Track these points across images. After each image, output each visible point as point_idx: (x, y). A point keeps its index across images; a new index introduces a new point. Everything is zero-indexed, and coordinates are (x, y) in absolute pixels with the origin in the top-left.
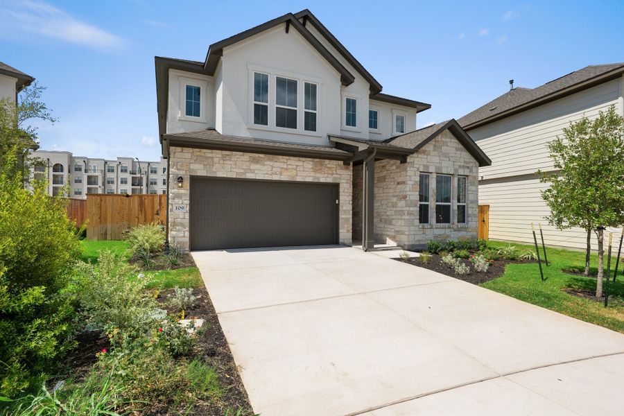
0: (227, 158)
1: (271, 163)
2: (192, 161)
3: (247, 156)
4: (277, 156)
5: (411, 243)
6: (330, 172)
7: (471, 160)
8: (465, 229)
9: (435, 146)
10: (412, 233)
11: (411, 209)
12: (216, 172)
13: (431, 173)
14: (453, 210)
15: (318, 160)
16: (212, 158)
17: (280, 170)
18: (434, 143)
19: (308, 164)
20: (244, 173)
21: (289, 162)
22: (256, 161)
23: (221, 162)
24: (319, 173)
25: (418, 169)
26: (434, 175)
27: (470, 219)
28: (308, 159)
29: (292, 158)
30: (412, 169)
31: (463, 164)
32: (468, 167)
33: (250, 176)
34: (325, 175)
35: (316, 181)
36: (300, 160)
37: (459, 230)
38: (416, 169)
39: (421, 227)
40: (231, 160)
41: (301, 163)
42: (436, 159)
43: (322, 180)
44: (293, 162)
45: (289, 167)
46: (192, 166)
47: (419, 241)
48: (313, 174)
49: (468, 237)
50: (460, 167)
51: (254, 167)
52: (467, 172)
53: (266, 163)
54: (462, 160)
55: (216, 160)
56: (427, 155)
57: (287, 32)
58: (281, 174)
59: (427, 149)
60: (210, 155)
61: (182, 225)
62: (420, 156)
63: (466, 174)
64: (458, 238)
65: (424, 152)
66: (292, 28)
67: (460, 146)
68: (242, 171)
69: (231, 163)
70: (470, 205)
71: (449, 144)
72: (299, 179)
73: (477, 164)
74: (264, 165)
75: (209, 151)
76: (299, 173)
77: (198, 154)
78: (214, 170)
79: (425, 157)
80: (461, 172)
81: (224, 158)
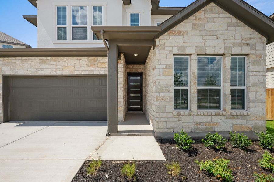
0: (25, 62)
1: (55, 63)
2: (3, 66)
3: (38, 59)
4: (59, 58)
5: (161, 130)
6: (103, 66)
7: (253, 36)
8: (243, 116)
9: (194, 25)
10: (163, 119)
11: (162, 94)
12: (18, 72)
13: (190, 55)
14: (225, 95)
15: (92, 58)
16: (15, 63)
17: (61, 67)
18: (194, 21)
19: (84, 61)
20: (37, 71)
21: (69, 61)
22: (44, 63)
23: (21, 65)
24: (94, 67)
25: (170, 52)
26: (195, 57)
27: (251, 105)
28: (84, 58)
29: (71, 58)
30: (162, 52)
31: (239, 41)
32: (248, 44)
33: (40, 73)
34: (99, 69)
35: (91, 74)
36: (77, 59)
37: (233, 117)
38: (167, 52)
39: (175, 113)
40: (27, 63)
41: (78, 61)
42: (198, 39)
43: (96, 73)
44: (72, 61)
45: (69, 64)
46: (4, 69)
47: (174, 128)
48: (88, 69)
49: (250, 126)
50: (234, 45)
51: (43, 66)
52: (246, 50)
53: (51, 63)
54: (238, 37)
55: (18, 64)
56: (183, 35)
58: (63, 70)
59: (182, 29)
60: (14, 61)
62: (172, 37)
63: (244, 52)
64: (232, 127)
65: (179, 33)
67: (235, 20)
68: (35, 70)
69: (27, 65)
70: (252, 89)
71: (216, 20)
72: (77, 73)
73: (265, 39)
74: (50, 65)
75: (14, 58)
76: (76, 69)
77: (7, 61)
78: (17, 70)
79: (181, 37)
80: (236, 50)
81: (23, 62)
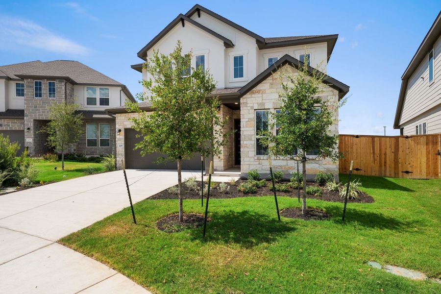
2: (125, 120)
5: (245, 172)
8: (316, 161)
9: (271, 84)
10: (246, 162)
11: (245, 142)
13: (269, 109)
30: (246, 108)
57: (183, 26)
59: (261, 88)
60: (133, 116)
61: (122, 155)
65: (259, 92)
66: (186, 23)
77: (127, 116)
79: (260, 95)
